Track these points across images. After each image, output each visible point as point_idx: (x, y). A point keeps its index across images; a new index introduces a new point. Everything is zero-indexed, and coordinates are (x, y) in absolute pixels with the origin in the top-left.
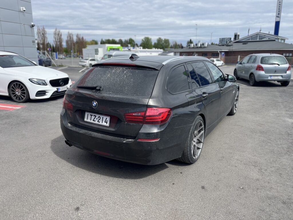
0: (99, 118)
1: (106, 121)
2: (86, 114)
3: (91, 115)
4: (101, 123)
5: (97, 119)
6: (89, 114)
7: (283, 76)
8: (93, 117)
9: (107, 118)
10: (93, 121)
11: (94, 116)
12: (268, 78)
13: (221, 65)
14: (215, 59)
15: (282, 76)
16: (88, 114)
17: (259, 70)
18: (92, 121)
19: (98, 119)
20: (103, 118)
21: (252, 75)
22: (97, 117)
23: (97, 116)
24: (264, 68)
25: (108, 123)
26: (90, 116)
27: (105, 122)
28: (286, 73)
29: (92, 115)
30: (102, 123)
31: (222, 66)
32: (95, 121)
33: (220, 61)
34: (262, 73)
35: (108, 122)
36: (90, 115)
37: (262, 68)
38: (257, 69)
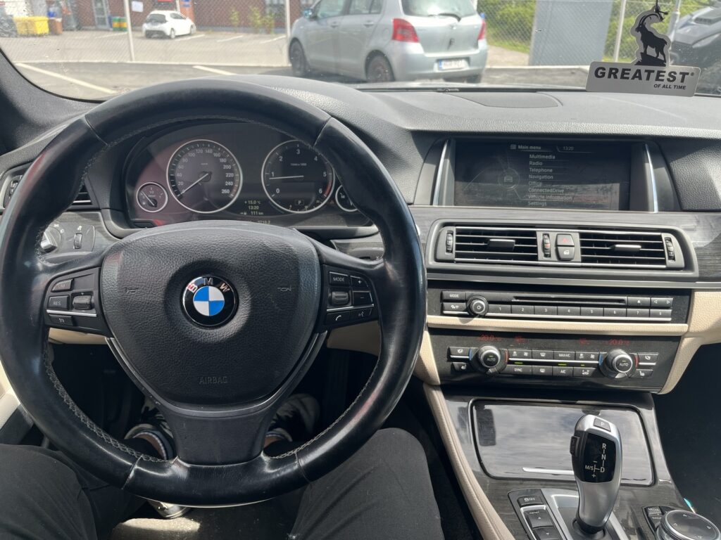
7: (472, 59)
12: (432, 68)
13: (188, 32)
14: (167, 13)
15: (467, 59)
17: (404, 39)
21: (377, 59)
24: (418, 32)
28: (476, 46)
31: (189, 35)
33: (181, 18)
34: (414, 49)
37: (411, 29)
38: (395, 37)
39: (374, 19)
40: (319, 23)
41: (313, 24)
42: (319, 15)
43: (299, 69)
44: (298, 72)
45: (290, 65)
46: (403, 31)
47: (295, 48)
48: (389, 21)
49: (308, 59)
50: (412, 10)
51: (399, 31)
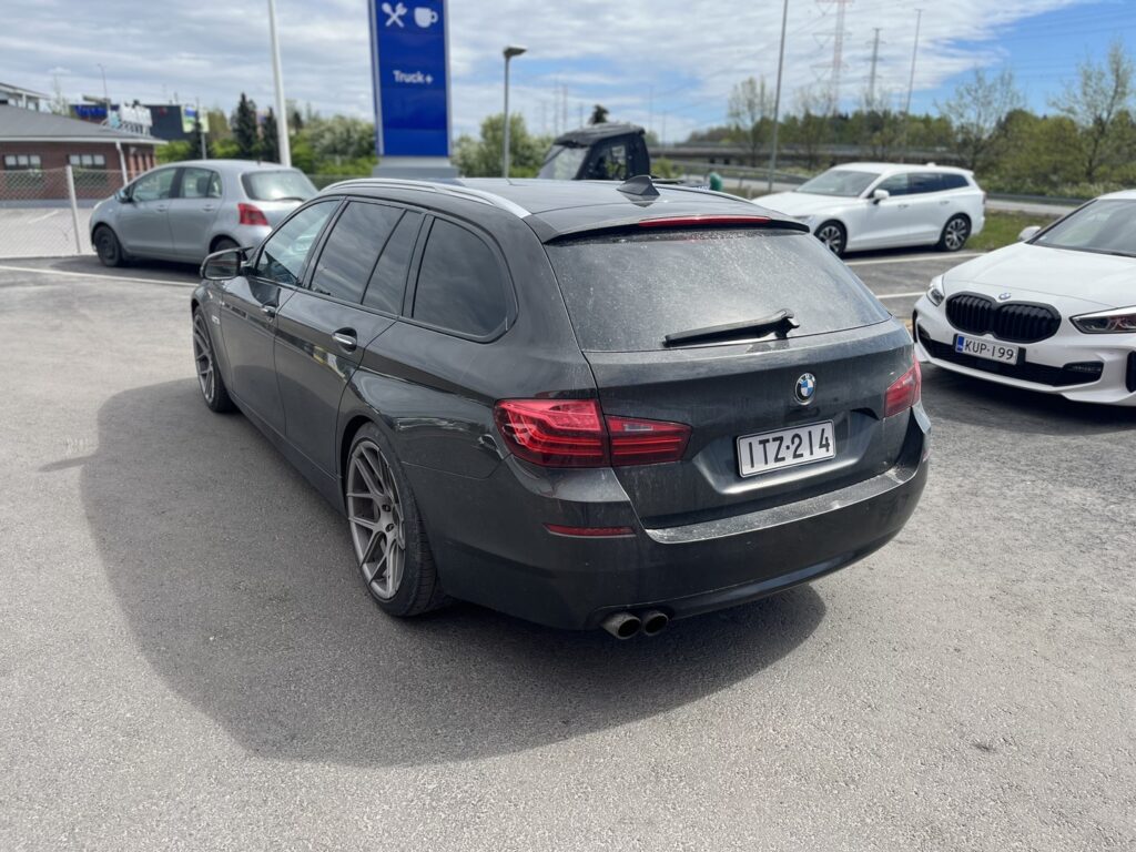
0: (797, 441)
1: (824, 442)
2: (743, 445)
3: (764, 442)
4: (807, 458)
5: (788, 447)
6: (755, 440)
8: (772, 447)
9: (823, 430)
10: (777, 459)
11: (774, 440)
16: (750, 444)
17: (252, 222)
18: (772, 465)
19: (793, 448)
20: (810, 433)
21: (224, 241)
22: (787, 442)
23: (787, 435)
24: (266, 216)
25: (831, 448)
26: (758, 449)
27: (821, 446)
29: (768, 441)
30: (812, 453)
32: (783, 459)
34: (263, 231)
35: (831, 442)
36: (761, 442)
37: (260, 214)
38: (242, 221)
39: (213, 204)
40: (135, 206)
41: (127, 208)
42: (134, 198)
43: (111, 257)
44: (108, 262)
45: (95, 254)
46: (250, 216)
47: (100, 233)
48: (233, 206)
49: (124, 246)
50: (257, 195)
51: (247, 216)
